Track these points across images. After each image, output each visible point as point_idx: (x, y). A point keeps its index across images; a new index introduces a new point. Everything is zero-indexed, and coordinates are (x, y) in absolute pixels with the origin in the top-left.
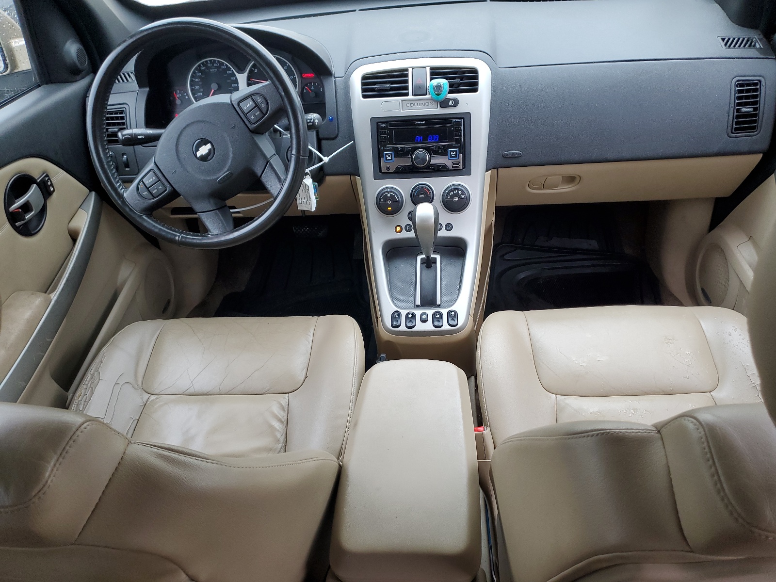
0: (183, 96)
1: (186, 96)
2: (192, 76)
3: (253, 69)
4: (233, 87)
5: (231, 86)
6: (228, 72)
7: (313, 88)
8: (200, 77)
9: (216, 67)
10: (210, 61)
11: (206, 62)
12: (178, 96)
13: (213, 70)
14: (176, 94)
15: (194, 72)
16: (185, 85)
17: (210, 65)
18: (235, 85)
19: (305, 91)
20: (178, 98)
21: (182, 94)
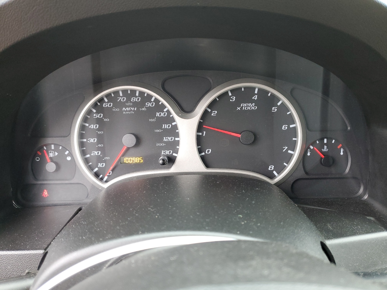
0: (62, 155)
1: (68, 155)
2: (85, 119)
3: (210, 110)
4: (165, 142)
5: (162, 141)
6: (158, 114)
7: (325, 149)
8: (99, 121)
9: (135, 104)
10: (125, 91)
11: (116, 93)
12: (51, 155)
13: (128, 109)
14: (47, 151)
15: (89, 112)
16: (68, 135)
17: (122, 99)
18: (170, 138)
19: (309, 154)
20: (51, 158)
21: (61, 153)
